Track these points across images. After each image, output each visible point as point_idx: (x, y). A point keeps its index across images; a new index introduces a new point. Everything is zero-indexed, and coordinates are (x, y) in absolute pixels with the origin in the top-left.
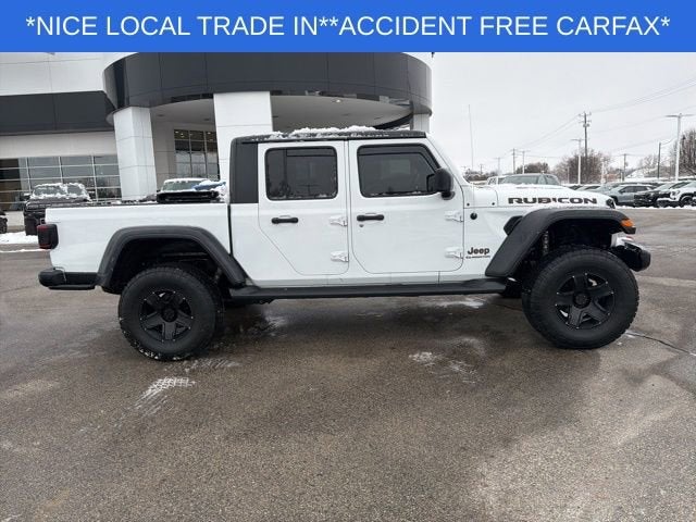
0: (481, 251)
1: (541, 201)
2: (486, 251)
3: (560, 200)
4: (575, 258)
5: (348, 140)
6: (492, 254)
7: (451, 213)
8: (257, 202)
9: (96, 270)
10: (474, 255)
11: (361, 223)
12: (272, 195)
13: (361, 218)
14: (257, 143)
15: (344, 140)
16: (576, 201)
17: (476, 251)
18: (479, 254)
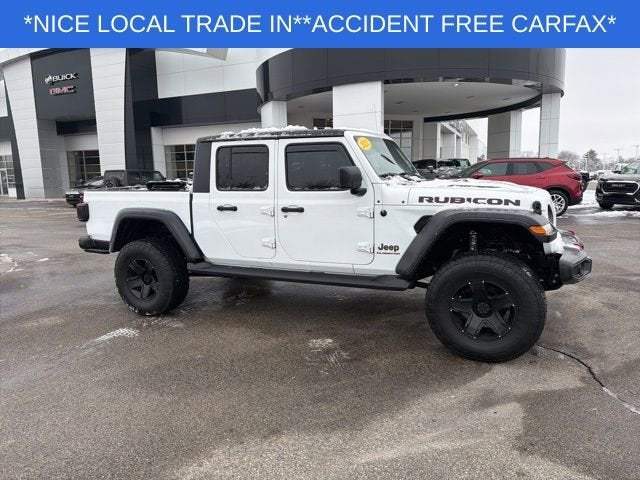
0: (391, 248)
1: (453, 200)
2: (396, 248)
3: (476, 201)
4: (469, 264)
5: (278, 138)
6: (402, 251)
7: (361, 209)
8: (208, 191)
9: (109, 239)
10: (384, 251)
11: (285, 214)
12: (220, 186)
13: (285, 210)
14: (211, 142)
15: (275, 138)
16: (494, 202)
17: (386, 248)
18: (389, 251)
